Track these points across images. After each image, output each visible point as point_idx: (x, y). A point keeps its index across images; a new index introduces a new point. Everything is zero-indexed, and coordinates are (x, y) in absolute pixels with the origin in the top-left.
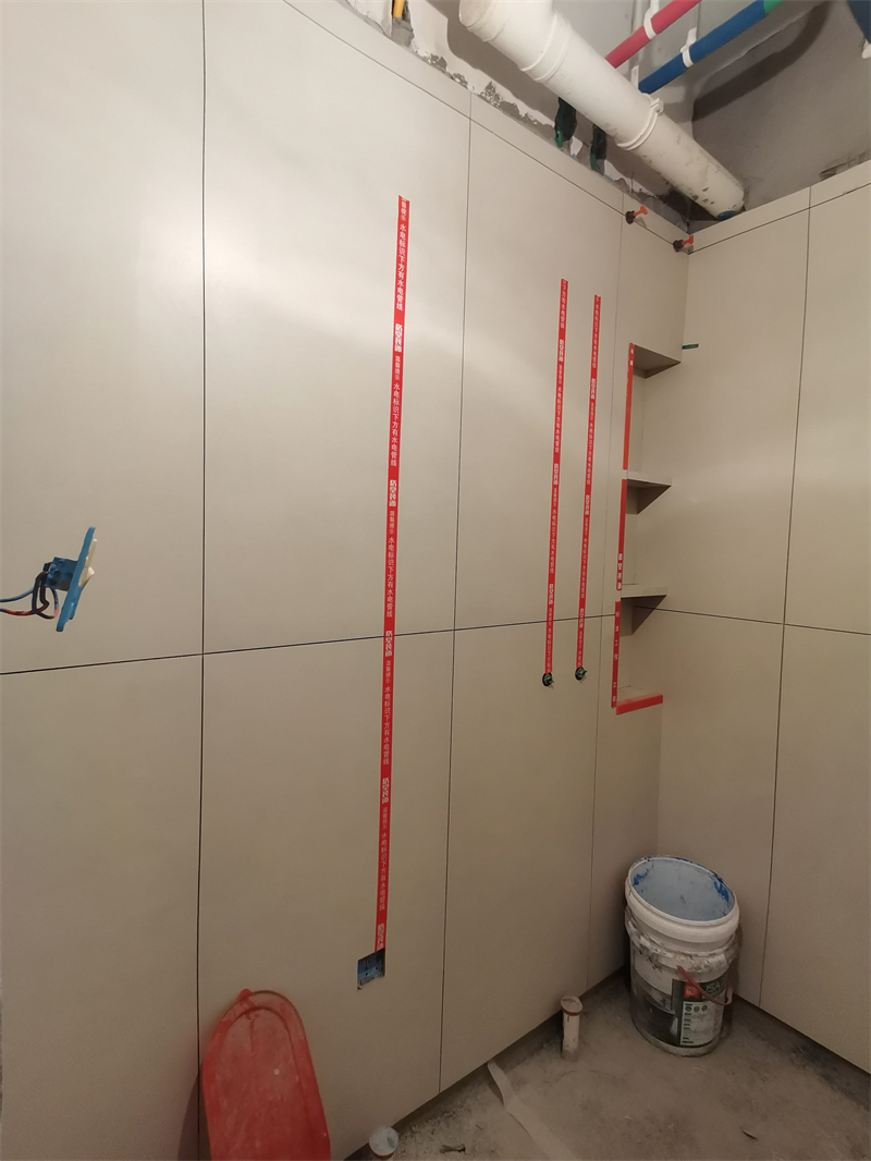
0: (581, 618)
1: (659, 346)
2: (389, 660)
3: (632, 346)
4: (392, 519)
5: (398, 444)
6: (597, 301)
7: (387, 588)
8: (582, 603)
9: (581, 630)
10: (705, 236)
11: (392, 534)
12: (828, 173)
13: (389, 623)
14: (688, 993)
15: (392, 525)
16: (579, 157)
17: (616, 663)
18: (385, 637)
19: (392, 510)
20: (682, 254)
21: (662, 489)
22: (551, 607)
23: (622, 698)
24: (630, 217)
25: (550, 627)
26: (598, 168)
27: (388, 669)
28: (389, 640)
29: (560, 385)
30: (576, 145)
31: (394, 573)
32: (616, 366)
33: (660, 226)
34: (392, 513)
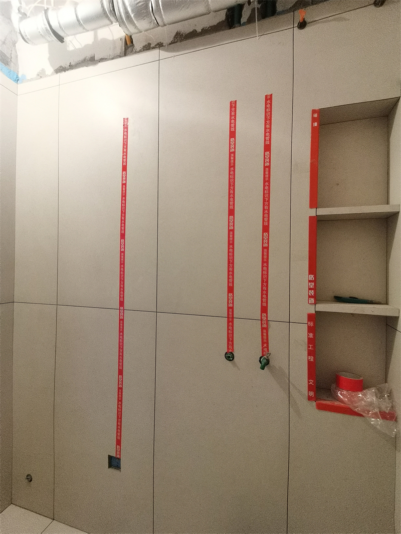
0: (264, 320)
2: (121, 321)
4: (122, 257)
5: (125, 223)
6: (269, 97)
7: (120, 288)
8: (264, 310)
9: (265, 329)
11: (122, 264)
13: (122, 304)
15: (122, 259)
18: (120, 309)
19: (122, 253)
22: (231, 308)
24: (302, 24)
25: (230, 321)
27: (121, 325)
28: (122, 311)
29: (232, 166)
31: (124, 281)
34: (122, 254)
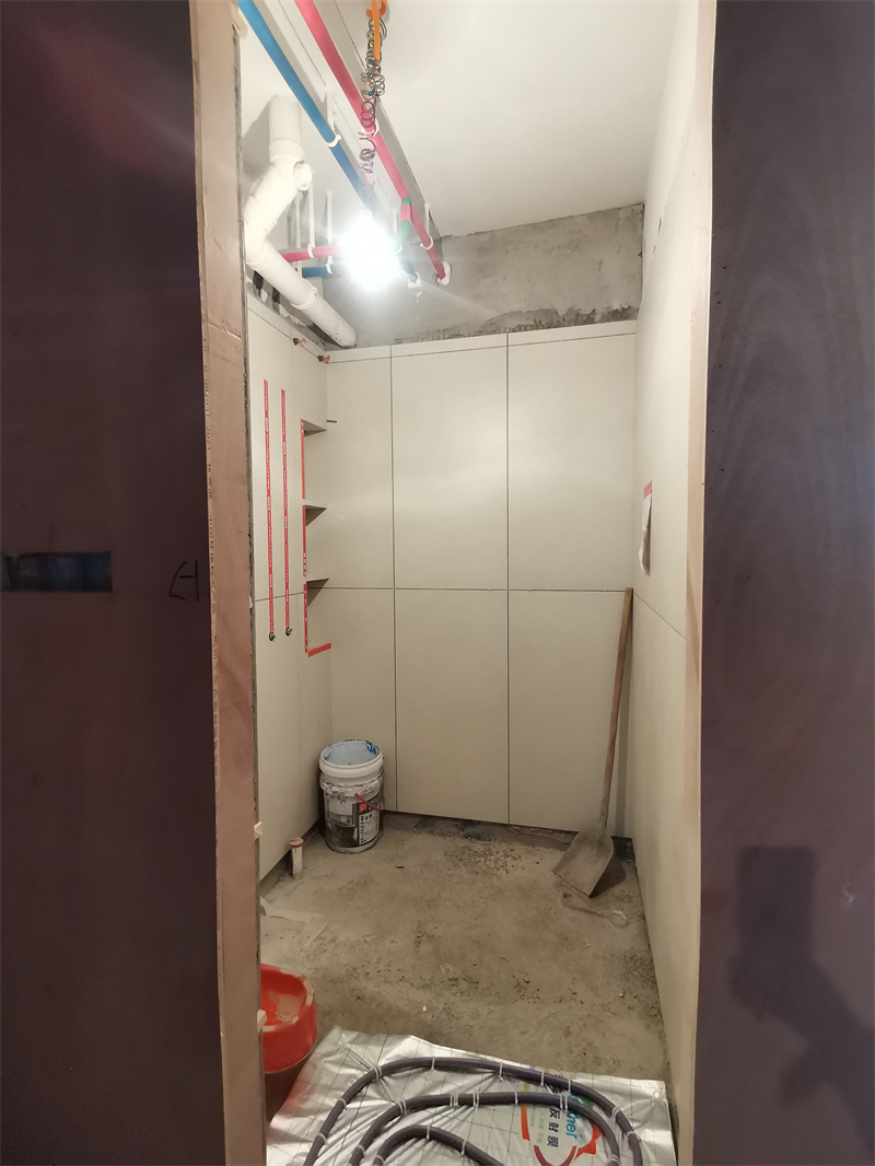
0: (287, 596)
1: (316, 421)
3: (302, 421)
6: (283, 394)
8: (287, 587)
9: (287, 603)
10: (334, 355)
12: (399, 341)
14: (362, 809)
16: (266, 303)
17: (306, 623)
20: (322, 363)
21: (321, 510)
22: (271, 589)
23: (311, 646)
24: (296, 341)
25: (271, 602)
26: (276, 310)
29: (267, 446)
30: (264, 295)
32: (295, 432)
33: (312, 347)
